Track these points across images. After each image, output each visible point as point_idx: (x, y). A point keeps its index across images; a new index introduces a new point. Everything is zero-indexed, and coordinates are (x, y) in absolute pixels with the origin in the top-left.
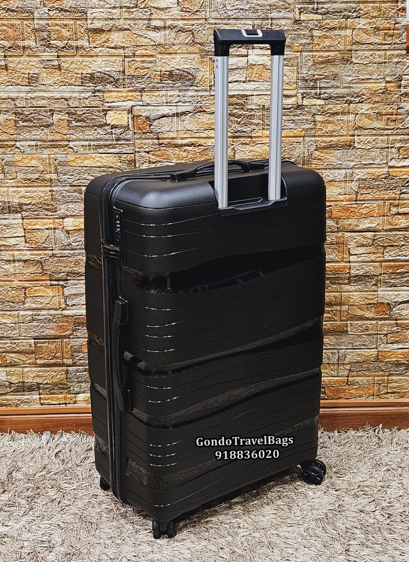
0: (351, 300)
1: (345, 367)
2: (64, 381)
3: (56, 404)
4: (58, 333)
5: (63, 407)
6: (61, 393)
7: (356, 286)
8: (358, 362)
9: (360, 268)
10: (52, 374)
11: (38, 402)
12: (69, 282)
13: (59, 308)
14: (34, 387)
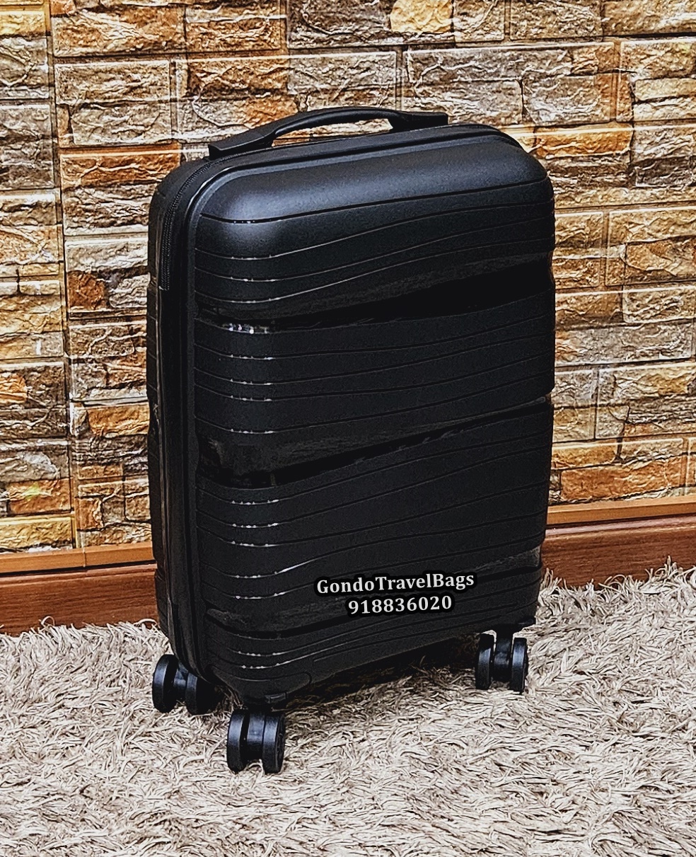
0: (635, 230)
1: (615, 414)
7: (646, 188)
8: (647, 399)
9: (658, 139)
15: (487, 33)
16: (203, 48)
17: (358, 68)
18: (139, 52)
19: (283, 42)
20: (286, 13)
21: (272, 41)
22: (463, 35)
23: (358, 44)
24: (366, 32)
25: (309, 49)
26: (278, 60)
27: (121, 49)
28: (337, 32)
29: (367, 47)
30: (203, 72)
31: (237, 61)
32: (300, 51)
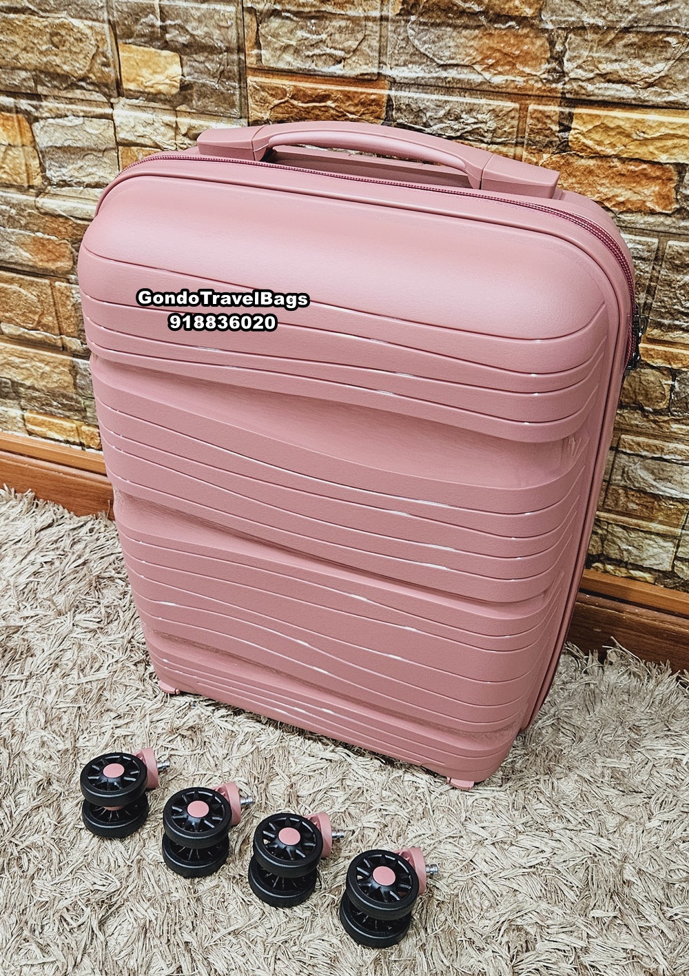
2: (68, 389)
3: (61, 441)
4: (40, 262)
5: (77, 452)
6: (68, 417)
10: (40, 368)
11: (20, 425)
12: (44, 103)
13: (30, 187)
14: (6, 390)
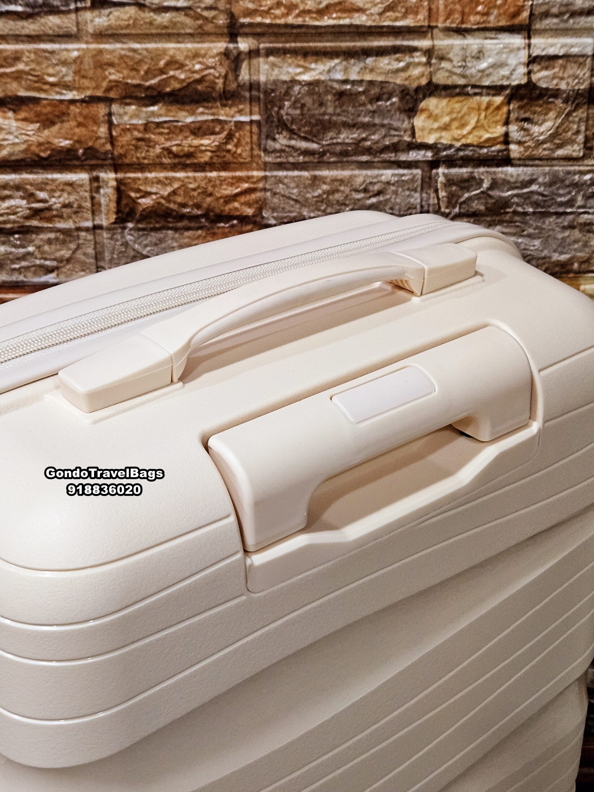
15: (560, 146)
16: (138, 158)
17: (365, 190)
18: (45, 163)
19: (256, 152)
20: (260, 114)
21: (239, 151)
22: (522, 149)
23: (365, 158)
24: (377, 142)
25: (293, 164)
26: (249, 178)
27: (18, 157)
28: (335, 141)
29: (378, 162)
30: (138, 190)
31: (188, 177)
32: (280, 166)
